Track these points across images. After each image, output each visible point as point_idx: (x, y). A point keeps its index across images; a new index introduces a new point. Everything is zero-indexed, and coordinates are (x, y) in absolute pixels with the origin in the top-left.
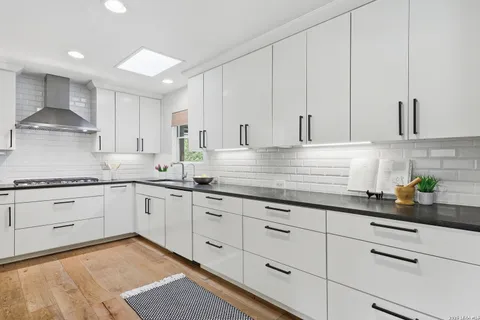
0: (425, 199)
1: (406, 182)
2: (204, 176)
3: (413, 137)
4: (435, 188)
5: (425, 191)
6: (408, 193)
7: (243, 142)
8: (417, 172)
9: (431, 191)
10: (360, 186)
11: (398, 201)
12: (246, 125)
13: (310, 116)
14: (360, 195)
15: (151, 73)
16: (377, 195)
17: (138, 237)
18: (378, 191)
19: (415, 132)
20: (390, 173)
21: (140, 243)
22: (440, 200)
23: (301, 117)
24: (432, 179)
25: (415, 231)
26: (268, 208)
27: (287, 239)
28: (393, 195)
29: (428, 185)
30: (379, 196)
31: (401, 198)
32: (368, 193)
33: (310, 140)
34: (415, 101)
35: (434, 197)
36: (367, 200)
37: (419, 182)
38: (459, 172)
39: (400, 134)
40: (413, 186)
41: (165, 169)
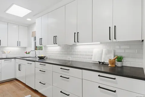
0: (119, 64)
1: (112, 58)
2: (42, 56)
3: (114, 40)
4: (122, 60)
5: (119, 61)
6: (113, 62)
7: (55, 43)
8: (116, 54)
9: (121, 61)
10: (96, 59)
11: (109, 65)
12: (56, 36)
13: (78, 33)
14: (97, 63)
15: (22, 16)
16: (102, 63)
17: (17, 80)
18: (103, 61)
19: (115, 39)
20: (107, 54)
21: (17, 82)
22: (124, 65)
23: (75, 33)
24: (121, 57)
25: (115, 79)
26: (61, 68)
27: (68, 81)
28: (108, 63)
29: (120, 59)
30: (103, 63)
31: (110, 64)
32: (99, 62)
33: (78, 42)
34: (115, 26)
35: (122, 64)
36: (99, 65)
37: (117, 58)
38: (131, 54)
39: (110, 39)
40: (115, 59)
41: (29, 53)
